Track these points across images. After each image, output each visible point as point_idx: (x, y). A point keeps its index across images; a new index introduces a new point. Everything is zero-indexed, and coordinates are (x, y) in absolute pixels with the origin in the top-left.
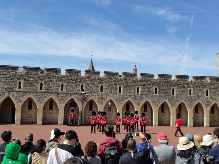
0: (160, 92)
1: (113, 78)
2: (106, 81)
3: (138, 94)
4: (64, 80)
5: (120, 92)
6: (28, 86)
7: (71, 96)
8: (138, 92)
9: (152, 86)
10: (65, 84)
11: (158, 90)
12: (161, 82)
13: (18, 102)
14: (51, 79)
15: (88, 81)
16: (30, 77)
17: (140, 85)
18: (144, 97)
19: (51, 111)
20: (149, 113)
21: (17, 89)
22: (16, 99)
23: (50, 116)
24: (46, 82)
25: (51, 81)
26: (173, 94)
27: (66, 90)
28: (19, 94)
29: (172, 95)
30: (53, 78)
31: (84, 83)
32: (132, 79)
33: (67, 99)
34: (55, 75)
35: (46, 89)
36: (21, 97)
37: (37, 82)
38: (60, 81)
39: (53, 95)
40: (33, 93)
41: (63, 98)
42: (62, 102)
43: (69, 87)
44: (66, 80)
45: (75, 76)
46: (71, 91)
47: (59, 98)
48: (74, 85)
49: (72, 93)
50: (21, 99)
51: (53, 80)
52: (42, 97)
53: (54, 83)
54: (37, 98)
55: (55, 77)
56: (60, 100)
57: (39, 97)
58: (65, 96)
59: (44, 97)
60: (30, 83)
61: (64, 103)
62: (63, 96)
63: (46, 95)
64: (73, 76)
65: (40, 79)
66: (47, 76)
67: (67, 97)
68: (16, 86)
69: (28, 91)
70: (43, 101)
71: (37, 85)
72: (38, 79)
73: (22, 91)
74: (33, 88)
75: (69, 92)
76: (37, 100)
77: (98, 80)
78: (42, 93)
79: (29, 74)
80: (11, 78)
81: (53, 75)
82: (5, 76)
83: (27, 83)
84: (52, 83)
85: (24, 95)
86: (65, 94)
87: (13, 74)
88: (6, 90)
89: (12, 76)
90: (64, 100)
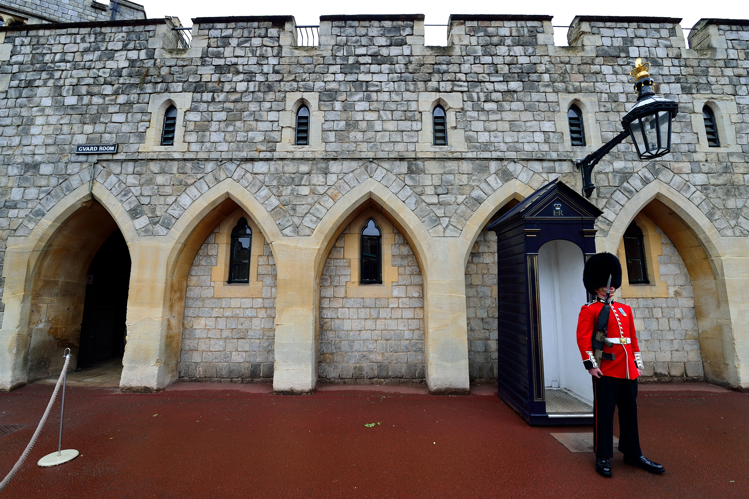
4: (447, 77)
6: (214, 126)
7: (506, 176)
10: (454, 101)
13: (147, 232)
14: (362, 77)
15: (609, 78)
16: (232, 68)
19: (371, 290)
21: (152, 146)
22: (134, 213)
23: (369, 324)
24: (329, 96)
25: (359, 85)
27: (468, 139)
28: (160, 179)
30: (374, 68)
31: (587, 91)
33: (479, 201)
34: (384, 52)
35: (332, 136)
36: (170, 200)
37: (270, 96)
38: (421, 85)
39: (380, 173)
40: (248, 166)
41: (448, 195)
42: (445, 221)
43: (483, 118)
44: (464, 79)
45: (518, 50)
46: (503, 147)
47: (423, 197)
48: (516, 105)
49: (513, 155)
50: (169, 211)
51: (376, 78)
52: (305, 190)
53: (385, 97)
54: (275, 202)
55: (390, 60)
56: (427, 207)
57: (287, 191)
58: (463, 180)
59: (319, 188)
60: (227, 105)
61: (460, 231)
62: (451, 177)
63: (332, 179)
64: (502, 50)
65: (294, 80)
66: (334, 56)
67: (478, 186)
68: (141, 129)
69: (213, 155)
70: (316, 222)
71: (272, 116)
72: (278, 77)
73: (176, 156)
74: (250, 134)
75: (487, 155)
76: (275, 212)
77: (675, 71)
78: (304, 168)
79: (228, 52)
80: (116, 86)
81: (373, 50)
82: (83, 73)
83: (211, 109)
84: (368, 99)
85: (187, 185)
86: (466, 166)
87: (132, 63)
88: (82, 158)
89: (125, 72)
90: (463, 207)
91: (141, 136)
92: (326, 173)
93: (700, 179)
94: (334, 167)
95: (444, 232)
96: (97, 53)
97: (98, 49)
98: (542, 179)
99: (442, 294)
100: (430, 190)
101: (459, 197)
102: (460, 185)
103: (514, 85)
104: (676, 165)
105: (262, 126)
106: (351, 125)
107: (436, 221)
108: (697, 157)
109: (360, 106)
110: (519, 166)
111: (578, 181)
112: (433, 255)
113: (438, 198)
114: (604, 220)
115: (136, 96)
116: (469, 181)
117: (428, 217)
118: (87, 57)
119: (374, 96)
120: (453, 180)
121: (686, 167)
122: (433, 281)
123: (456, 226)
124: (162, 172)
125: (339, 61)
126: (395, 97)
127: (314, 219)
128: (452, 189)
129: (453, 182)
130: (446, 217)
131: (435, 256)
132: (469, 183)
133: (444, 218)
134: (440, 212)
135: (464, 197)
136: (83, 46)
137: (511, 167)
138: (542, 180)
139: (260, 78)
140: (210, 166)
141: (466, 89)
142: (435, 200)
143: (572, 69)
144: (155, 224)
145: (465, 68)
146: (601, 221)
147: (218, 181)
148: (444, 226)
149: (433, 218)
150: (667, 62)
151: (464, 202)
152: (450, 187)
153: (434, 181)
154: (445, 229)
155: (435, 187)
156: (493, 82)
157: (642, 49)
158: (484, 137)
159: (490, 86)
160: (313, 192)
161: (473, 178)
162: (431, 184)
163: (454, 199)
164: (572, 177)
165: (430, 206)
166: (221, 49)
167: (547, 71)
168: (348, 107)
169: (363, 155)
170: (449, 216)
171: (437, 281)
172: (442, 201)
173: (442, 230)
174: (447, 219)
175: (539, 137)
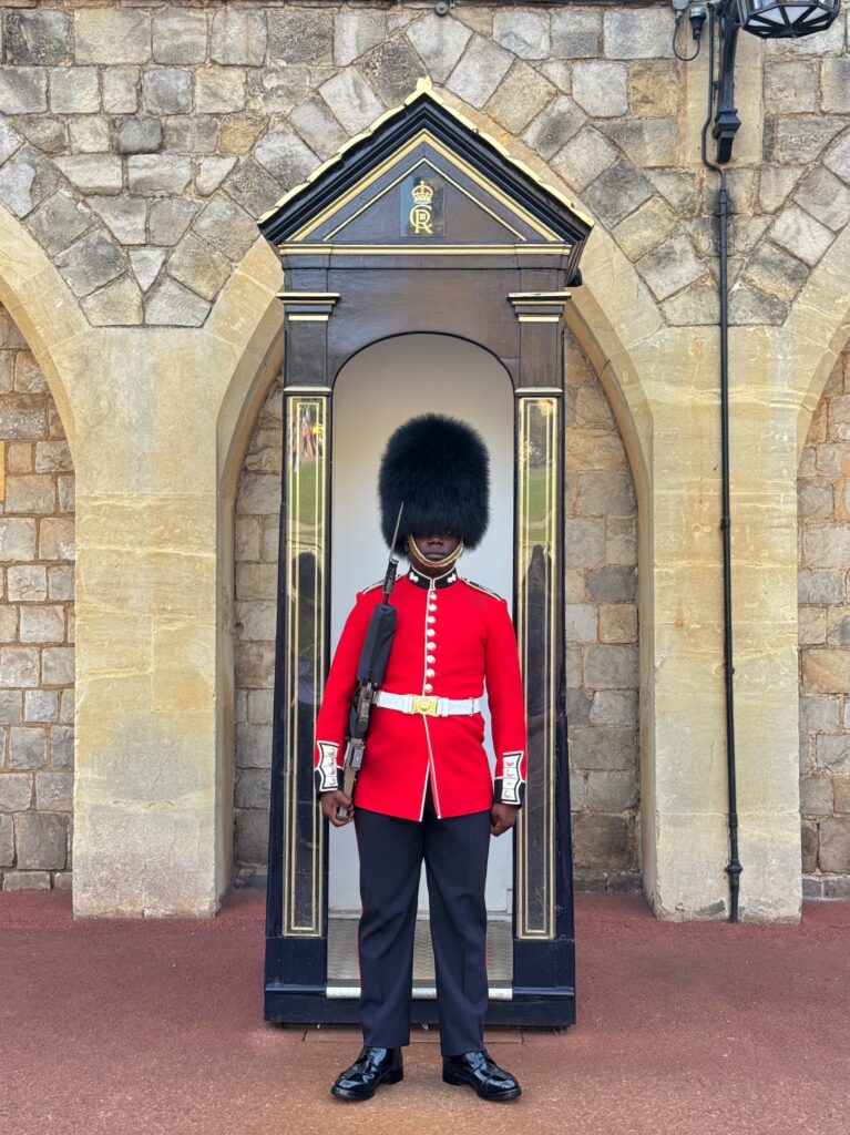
41: (165, 157)
42: (148, 264)
47: (61, 164)
56: (80, 206)
58: (225, 93)
61: (207, 306)
62: (176, 81)
67: (285, 119)
90: (219, 206)
95: (143, 306)
98: (542, 88)
99: (129, 548)
100: (88, 137)
101: (205, 163)
102: (217, 115)
107: (111, 261)
110: (456, 33)
111: (691, 93)
112: (98, 398)
113: (125, 170)
114: (778, 255)
116: (250, 95)
117: (81, 244)
120: (184, 93)
122: (96, 499)
123: (189, 282)
128: (181, 132)
129: (183, 101)
130: (154, 246)
131: (104, 403)
132: (252, 105)
133: (145, 252)
134: (127, 227)
135: (228, 163)
138: (543, 91)
142: (110, 175)
146: (765, 263)
148: (146, 282)
149: (102, 250)
151: (226, 186)
152: (172, 122)
153: (107, 97)
154: (147, 297)
155: (115, 123)
161: (268, 85)
162: (93, 106)
163: (184, 172)
164: (666, 79)
165: (90, 201)
170: (164, 240)
171: (109, 497)
172: (140, 182)
173: (136, 298)
174: (156, 256)
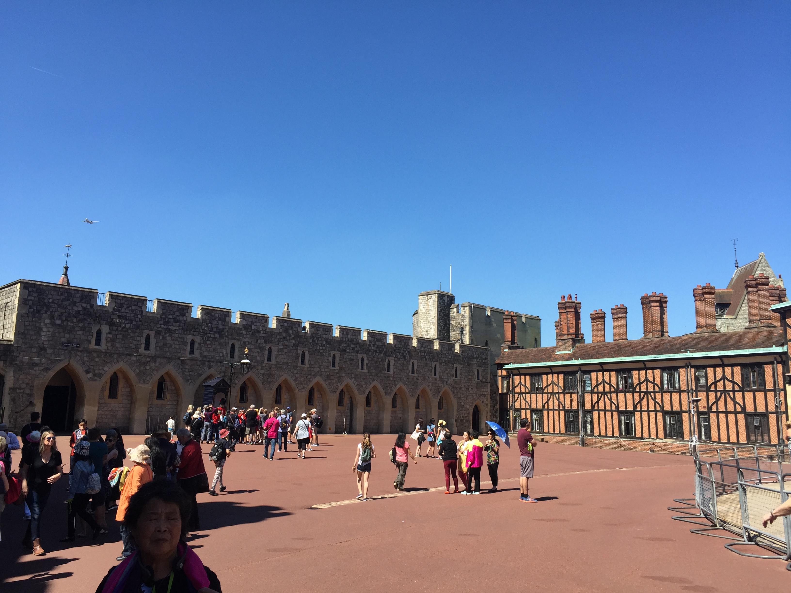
0: (369, 365)
1: (291, 332)
2: (278, 337)
3: (333, 368)
4: (197, 330)
5: (303, 363)
6: (117, 340)
7: (210, 367)
8: (334, 366)
9: (358, 352)
10: (198, 340)
11: (365, 362)
12: (372, 346)
13: (92, 379)
14: (170, 327)
15: (245, 336)
16: (124, 317)
17: (338, 351)
18: (344, 375)
19: (160, 402)
20: (347, 408)
21: (93, 346)
22: (87, 372)
24: (158, 333)
25: (170, 330)
26: (389, 370)
27: (200, 353)
28: (97, 360)
29: (386, 372)
30: (174, 324)
31: (237, 340)
32: (324, 336)
33: (201, 375)
34: (178, 318)
35: (158, 348)
36: (101, 368)
37: (138, 331)
38: (188, 332)
39: (172, 363)
40: (129, 357)
41: (192, 372)
42: (190, 381)
43: (206, 346)
44: (202, 331)
45: (220, 322)
46: (210, 357)
47: (185, 372)
48: (216, 343)
49: (213, 360)
50: (101, 372)
51: (174, 328)
52: (148, 368)
53: (176, 335)
54: (137, 371)
55: (179, 321)
57: (142, 368)
59: (153, 367)
60: (122, 333)
63: (157, 364)
64: (215, 322)
65: (147, 325)
66: (161, 318)
67: (201, 370)
68: (89, 339)
69: (117, 352)
70: (151, 379)
71: (138, 339)
72: (141, 323)
73: (103, 351)
74: (130, 345)
75: (206, 359)
76: (138, 374)
77: (263, 335)
78: (148, 359)
79: (123, 310)
80: (78, 319)
81: (174, 316)
82: (63, 311)
83: (116, 333)
84: (171, 335)
85: (107, 363)
86: (199, 363)
87: (84, 309)
88: (65, 348)
89: (81, 313)
90: (196, 377)
91: (89, 342)
92: (155, 362)
93: (262, 372)
94: (158, 360)
96: (69, 302)
97: (69, 300)
100: (187, 370)
101: (195, 373)
102: (196, 369)
103: (217, 336)
104: (257, 367)
105: (135, 342)
106: (165, 345)
107: (187, 381)
108: (264, 365)
109: (168, 338)
110: (214, 364)
114: (234, 383)
115: (87, 324)
117: (185, 379)
118: (65, 303)
119: (173, 334)
120: (194, 367)
121: (260, 368)
123: (193, 383)
124: (98, 356)
125: (163, 320)
126: (180, 336)
127: (150, 378)
128: (194, 370)
130: (191, 379)
131: (186, 392)
132: (199, 369)
134: (189, 378)
135: (197, 373)
136: (62, 297)
137: (212, 364)
139: (134, 323)
140: (115, 356)
141: (202, 335)
142: (188, 374)
143: (234, 331)
144: (95, 376)
145: (203, 327)
147: (118, 362)
150: (262, 332)
151: (196, 375)
153: (188, 367)
154: (190, 384)
155: (189, 369)
156: (211, 334)
157: (256, 327)
158: (205, 353)
159: (209, 335)
160: (151, 368)
164: (228, 369)
165: (186, 376)
166: (120, 308)
167: (227, 331)
168: (164, 338)
169: (168, 356)
172: (190, 374)
175: (221, 355)
